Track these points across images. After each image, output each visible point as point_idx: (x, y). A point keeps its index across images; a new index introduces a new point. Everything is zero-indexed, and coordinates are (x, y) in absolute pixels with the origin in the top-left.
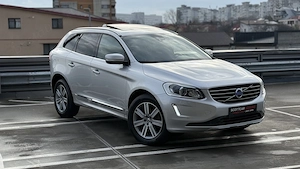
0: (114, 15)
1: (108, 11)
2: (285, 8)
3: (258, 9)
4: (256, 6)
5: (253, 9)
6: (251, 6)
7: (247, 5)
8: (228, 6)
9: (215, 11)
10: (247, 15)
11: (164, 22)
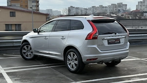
0: (38, 10)
1: (35, 8)
2: (119, 8)
3: (107, 9)
4: (106, 7)
5: (104, 9)
6: (103, 7)
7: (102, 7)
8: (93, 7)
9: (86, 9)
10: (102, 11)
11: (62, 14)
